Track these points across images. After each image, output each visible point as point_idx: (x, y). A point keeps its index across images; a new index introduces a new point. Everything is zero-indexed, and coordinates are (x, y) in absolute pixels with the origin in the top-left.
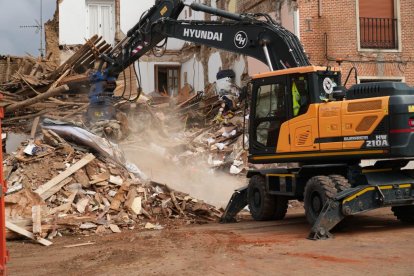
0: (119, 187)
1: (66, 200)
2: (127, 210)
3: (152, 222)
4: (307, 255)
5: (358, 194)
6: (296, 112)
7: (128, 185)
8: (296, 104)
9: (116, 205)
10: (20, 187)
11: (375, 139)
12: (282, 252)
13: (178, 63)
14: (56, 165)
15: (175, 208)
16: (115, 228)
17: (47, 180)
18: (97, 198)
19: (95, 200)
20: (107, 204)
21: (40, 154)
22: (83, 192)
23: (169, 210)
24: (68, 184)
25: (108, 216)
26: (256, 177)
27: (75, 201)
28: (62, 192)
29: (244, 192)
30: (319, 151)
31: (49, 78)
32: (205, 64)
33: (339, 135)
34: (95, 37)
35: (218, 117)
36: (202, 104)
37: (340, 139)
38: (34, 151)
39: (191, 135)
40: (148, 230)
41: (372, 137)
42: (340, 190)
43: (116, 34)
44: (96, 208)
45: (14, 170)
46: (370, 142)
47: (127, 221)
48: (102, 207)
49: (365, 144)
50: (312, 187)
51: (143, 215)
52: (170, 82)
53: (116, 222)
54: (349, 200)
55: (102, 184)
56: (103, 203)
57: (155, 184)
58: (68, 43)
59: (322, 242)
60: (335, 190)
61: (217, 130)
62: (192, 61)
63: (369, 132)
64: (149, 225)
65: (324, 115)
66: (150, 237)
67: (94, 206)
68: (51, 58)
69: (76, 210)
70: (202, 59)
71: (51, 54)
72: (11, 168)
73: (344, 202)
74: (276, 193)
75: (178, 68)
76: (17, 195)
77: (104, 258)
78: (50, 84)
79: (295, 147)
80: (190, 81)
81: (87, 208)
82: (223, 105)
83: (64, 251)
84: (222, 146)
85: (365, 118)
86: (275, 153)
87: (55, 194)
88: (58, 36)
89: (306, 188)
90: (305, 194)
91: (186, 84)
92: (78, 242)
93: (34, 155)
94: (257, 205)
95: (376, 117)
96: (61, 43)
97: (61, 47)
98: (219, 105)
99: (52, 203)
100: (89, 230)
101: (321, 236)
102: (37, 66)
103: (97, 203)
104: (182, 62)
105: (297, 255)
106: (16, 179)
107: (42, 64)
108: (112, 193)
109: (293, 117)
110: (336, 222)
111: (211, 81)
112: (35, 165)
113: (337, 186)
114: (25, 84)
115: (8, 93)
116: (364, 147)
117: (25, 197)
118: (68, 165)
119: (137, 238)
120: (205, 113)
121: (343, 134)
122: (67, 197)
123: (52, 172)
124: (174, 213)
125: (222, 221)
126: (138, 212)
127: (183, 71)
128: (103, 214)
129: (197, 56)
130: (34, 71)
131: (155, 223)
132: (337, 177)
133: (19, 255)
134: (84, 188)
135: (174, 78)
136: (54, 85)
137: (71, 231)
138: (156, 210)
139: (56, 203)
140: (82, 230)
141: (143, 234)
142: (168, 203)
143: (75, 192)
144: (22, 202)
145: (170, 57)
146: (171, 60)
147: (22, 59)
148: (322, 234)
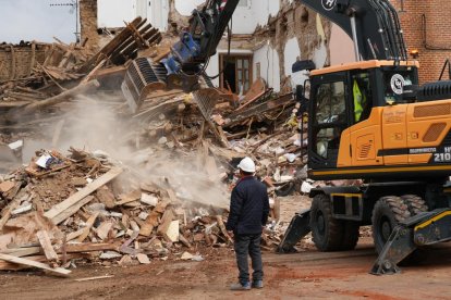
0: (152, 208)
1: (84, 224)
2: (161, 236)
3: (190, 252)
4: (357, 293)
5: (435, 219)
6: (358, 116)
7: (164, 205)
8: (358, 108)
9: (147, 230)
10: (29, 207)
11: (443, 152)
12: (331, 289)
13: (248, 52)
14: (75, 181)
15: (221, 234)
16: (144, 259)
17: (63, 198)
18: (124, 222)
19: (121, 224)
20: (137, 228)
21: (55, 167)
22: (106, 213)
23: (213, 237)
24: (89, 203)
25: (136, 243)
26: (319, 197)
27: (96, 225)
28: (80, 214)
29: (306, 215)
30: (383, 166)
31: (80, 71)
32: (281, 52)
33: (405, 146)
34: (138, 19)
35: (291, 121)
36: (271, 105)
37: (406, 151)
38: (49, 163)
39: (255, 143)
40: (184, 260)
41: (440, 149)
42: (413, 214)
43: (170, 14)
44: (122, 233)
45: (23, 186)
46: (438, 155)
47: (159, 250)
48: (129, 232)
49: (433, 157)
50: (381, 211)
51: (180, 242)
52: (239, 75)
53: (145, 251)
54: (422, 226)
55: (131, 204)
56: (131, 228)
57: (199, 205)
58: (108, 27)
59: (387, 278)
60: (407, 213)
61: (289, 136)
62: (265, 49)
63: (438, 142)
64: (186, 255)
65: (388, 122)
66: (183, 269)
67: (119, 231)
68: (87, 45)
69: (96, 236)
70: (278, 47)
71: (87, 39)
72: (20, 183)
73: (416, 229)
74: (343, 217)
75: (249, 58)
76: (24, 218)
77: (115, 294)
78: (81, 78)
79: (357, 161)
80: (263, 75)
81: (110, 233)
82: (298, 105)
83: (74, 285)
84: (292, 157)
85: (434, 125)
86: (335, 168)
87: (72, 216)
88: (96, 16)
89: (374, 212)
90: (373, 218)
91: (259, 78)
92: (94, 275)
93: (48, 168)
94: (322, 232)
95: (445, 124)
96: (100, 26)
97: (100, 31)
98: (293, 105)
99: (68, 226)
100: (111, 260)
101: (386, 270)
102: (67, 55)
103: (123, 228)
104: (254, 49)
105: (347, 292)
106: (25, 197)
107: (75, 53)
108: (144, 215)
109: (355, 123)
110: (406, 254)
111: (287, 74)
112: (49, 181)
113: (410, 209)
114: (48, 78)
115: (29, 89)
116: (431, 162)
117: (34, 220)
118: (89, 180)
119: (167, 271)
120: (274, 115)
121: (409, 146)
122: (85, 220)
123: (69, 189)
124: (220, 240)
125: (279, 250)
126: (174, 239)
127: (255, 61)
128: (130, 241)
129: (272, 42)
130: (64, 61)
131: (194, 253)
132: (411, 197)
133: (17, 289)
134: (108, 209)
135: (244, 70)
136: (85, 80)
137: (89, 261)
138: (198, 237)
139: (73, 227)
140: (103, 260)
141: (175, 266)
142: (213, 229)
143: (96, 214)
144: (30, 226)
145: (239, 44)
146: (240, 48)
147: (49, 46)
148: (388, 267)
